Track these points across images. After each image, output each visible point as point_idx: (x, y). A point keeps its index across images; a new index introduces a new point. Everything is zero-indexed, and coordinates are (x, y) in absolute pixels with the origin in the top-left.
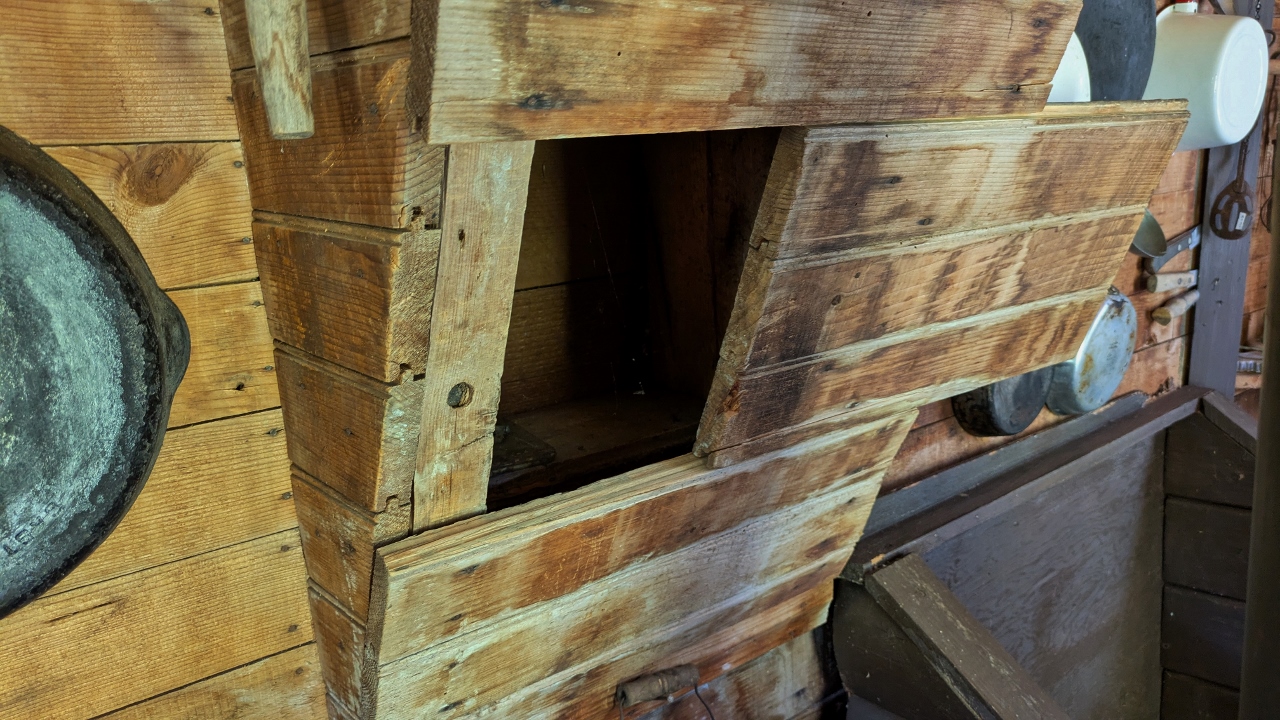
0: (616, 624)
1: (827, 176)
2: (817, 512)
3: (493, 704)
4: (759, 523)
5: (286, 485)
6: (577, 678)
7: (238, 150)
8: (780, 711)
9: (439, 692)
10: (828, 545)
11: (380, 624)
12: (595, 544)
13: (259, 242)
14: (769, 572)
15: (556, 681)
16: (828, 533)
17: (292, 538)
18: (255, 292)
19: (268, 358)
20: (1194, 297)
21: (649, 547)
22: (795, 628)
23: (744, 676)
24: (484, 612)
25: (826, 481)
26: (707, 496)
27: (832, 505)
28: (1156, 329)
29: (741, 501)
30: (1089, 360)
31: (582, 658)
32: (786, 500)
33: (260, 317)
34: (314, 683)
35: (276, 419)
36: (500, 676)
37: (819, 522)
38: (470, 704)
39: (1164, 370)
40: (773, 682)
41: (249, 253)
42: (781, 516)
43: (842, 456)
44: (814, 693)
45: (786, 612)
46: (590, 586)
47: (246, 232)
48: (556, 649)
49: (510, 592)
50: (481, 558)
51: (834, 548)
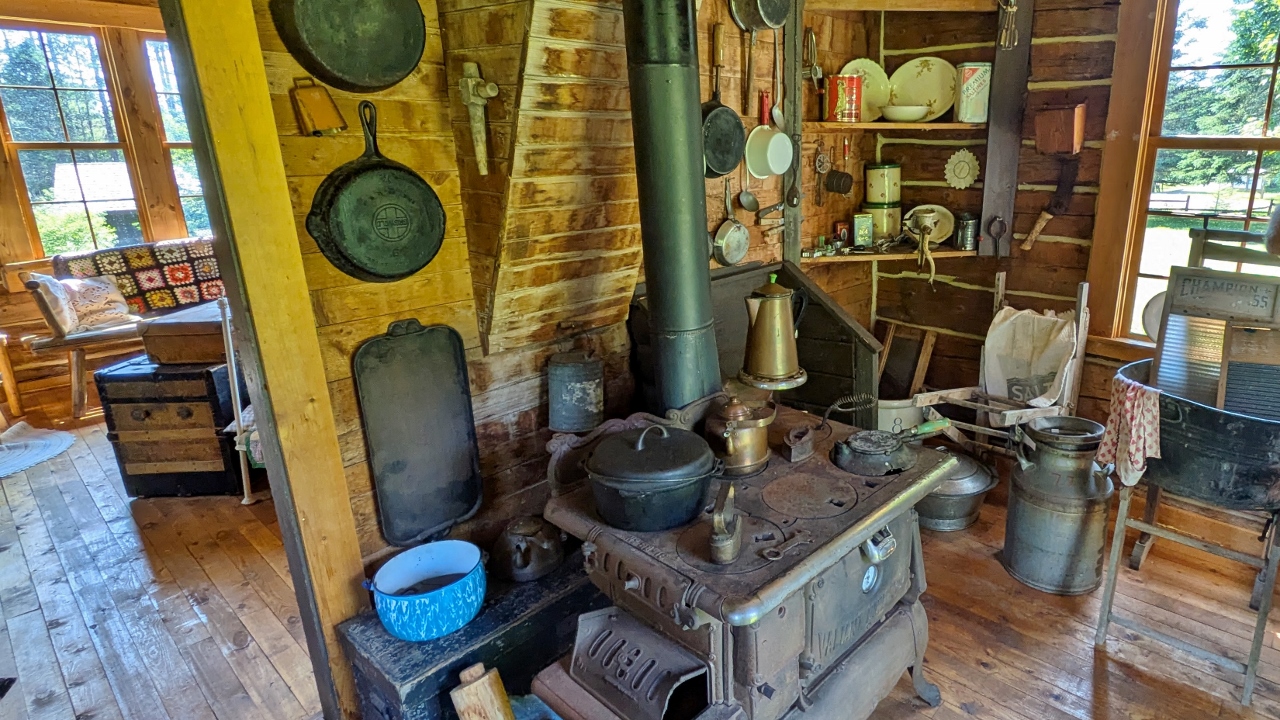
0: (555, 300)
1: (519, 191)
2: (617, 277)
3: (522, 315)
4: (599, 276)
5: (467, 257)
6: (545, 315)
7: (457, 173)
8: (616, 349)
9: (509, 307)
10: (622, 290)
11: (496, 285)
12: (549, 272)
13: (462, 195)
14: (603, 294)
15: (540, 313)
16: (622, 285)
17: (469, 270)
18: (461, 207)
19: (463, 224)
20: (783, 228)
21: (564, 277)
22: (618, 317)
23: (603, 335)
24: (520, 286)
25: (618, 267)
26: (580, 265)
27: (621, 276)
28: (767, 239)
29: (590, 268)
30: (728, 246)
31: (547, 308)
32: (605, 270)
33: (462, 213)
34: (473, 310)
35: (465, 239)
36: (524, 307)
37: (618, 280)
38: (517, 313)
39: (773, 254)
40: (613, 339)
41: (459, 198)
42: (605, 275)
43: (621, 260)
44: (628, 346)
45: (613, 311)
46: (547, 286)
47: (459, 192)
48: (539, 303)
49: (527, 281)
50: (520, 270)
51: (625, 291)
